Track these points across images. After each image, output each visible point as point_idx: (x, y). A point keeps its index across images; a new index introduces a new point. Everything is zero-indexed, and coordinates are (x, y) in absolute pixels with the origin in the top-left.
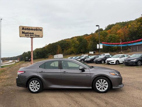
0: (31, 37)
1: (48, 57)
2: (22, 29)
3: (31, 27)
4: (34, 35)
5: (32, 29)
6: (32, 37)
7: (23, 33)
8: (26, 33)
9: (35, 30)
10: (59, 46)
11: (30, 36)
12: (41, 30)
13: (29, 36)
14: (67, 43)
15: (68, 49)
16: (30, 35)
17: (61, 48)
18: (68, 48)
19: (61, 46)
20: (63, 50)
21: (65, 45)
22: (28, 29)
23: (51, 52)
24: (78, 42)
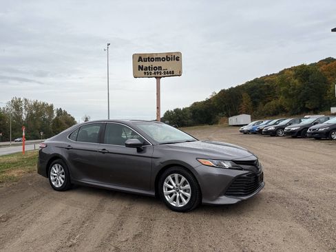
0: (156, 75)
1: (217, 121)
2: (139, 61)
3: (157, 54)
4: (162, 72)
5: (158, 59)
6: (159, 75)
7: (140, 68)
8: (146, 69)
9: (163, 59)
10: (245, 94)
11: (155, 73)
12: (178, 59)
13: (153, 75)
14: (268, 86)
15: (270, 101)
16: (153, 72)
17: (249, 99)
18: (269, 99)
19: (250, 95)
20: (255, 104)
21: (261, 91)
22: (150, 58)
23: (226, 110)
24: (296, 81)
